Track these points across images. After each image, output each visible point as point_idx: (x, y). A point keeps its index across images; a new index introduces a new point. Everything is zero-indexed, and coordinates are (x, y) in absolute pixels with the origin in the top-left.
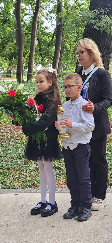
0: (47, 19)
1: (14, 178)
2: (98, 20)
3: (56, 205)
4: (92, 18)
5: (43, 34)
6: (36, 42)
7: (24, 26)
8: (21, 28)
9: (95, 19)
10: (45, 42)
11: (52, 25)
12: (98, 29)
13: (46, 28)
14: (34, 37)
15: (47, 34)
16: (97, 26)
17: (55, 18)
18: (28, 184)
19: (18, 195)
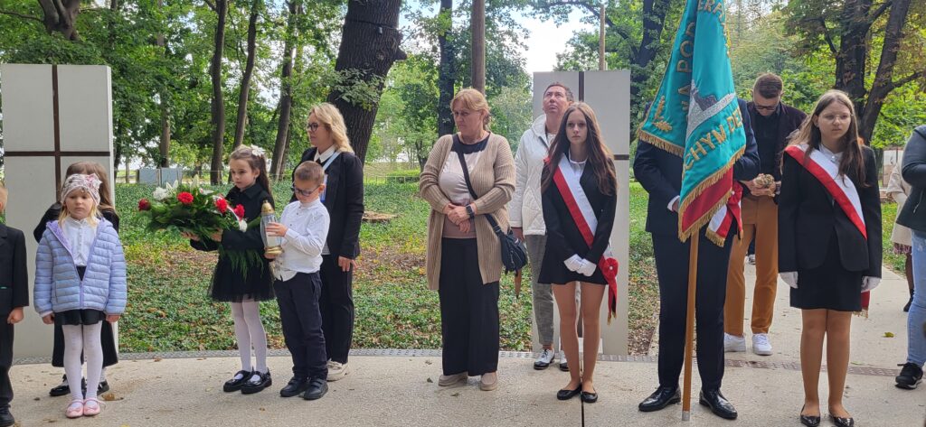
0: (265, 86)
1: (197, 336)
2: (348, 87)
3: (268, 374)
4: (339, 83)
5: (258, 108)
6: (246, 121)
7: (226, 95)
8: (220, 99)
9: (344, 84)
10: (261, 122)
11: (274, 96)
12: (348, 100)
13: (264, 100)
14: (243, 113)
15: (264, 110)
16: (348, 97)
17: (279, 84)
18: (221, 345)
19: (204, 361)
